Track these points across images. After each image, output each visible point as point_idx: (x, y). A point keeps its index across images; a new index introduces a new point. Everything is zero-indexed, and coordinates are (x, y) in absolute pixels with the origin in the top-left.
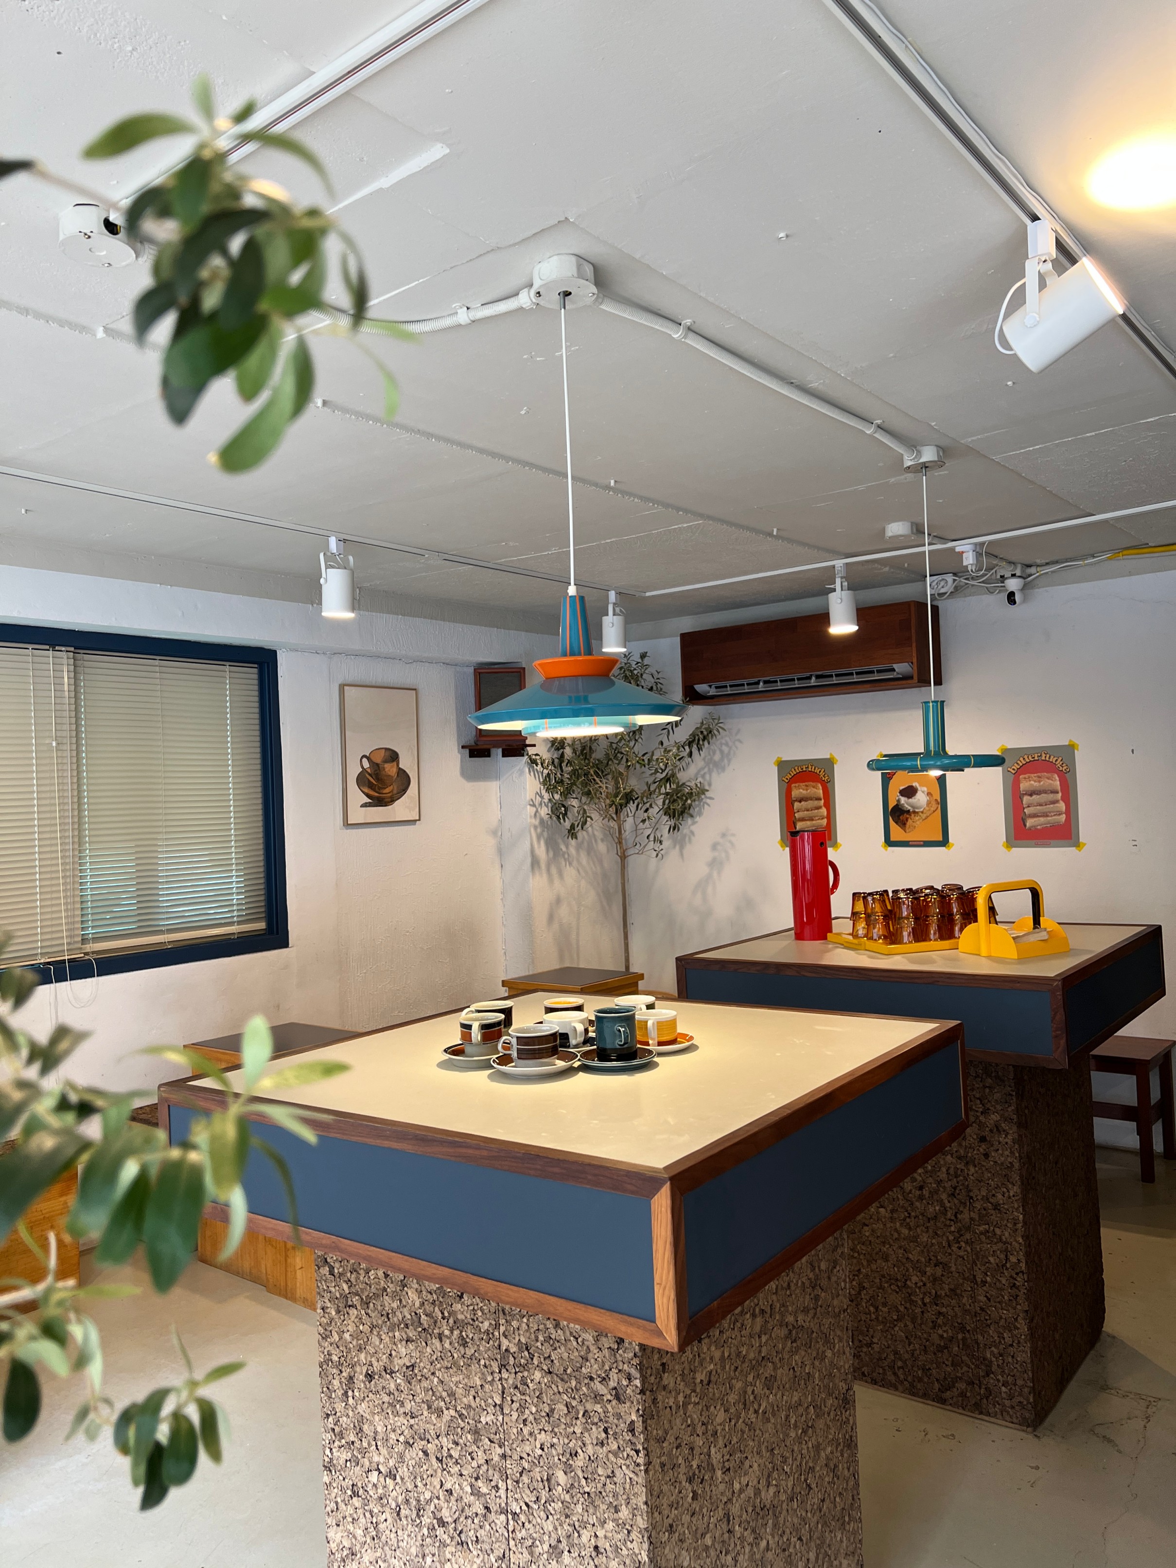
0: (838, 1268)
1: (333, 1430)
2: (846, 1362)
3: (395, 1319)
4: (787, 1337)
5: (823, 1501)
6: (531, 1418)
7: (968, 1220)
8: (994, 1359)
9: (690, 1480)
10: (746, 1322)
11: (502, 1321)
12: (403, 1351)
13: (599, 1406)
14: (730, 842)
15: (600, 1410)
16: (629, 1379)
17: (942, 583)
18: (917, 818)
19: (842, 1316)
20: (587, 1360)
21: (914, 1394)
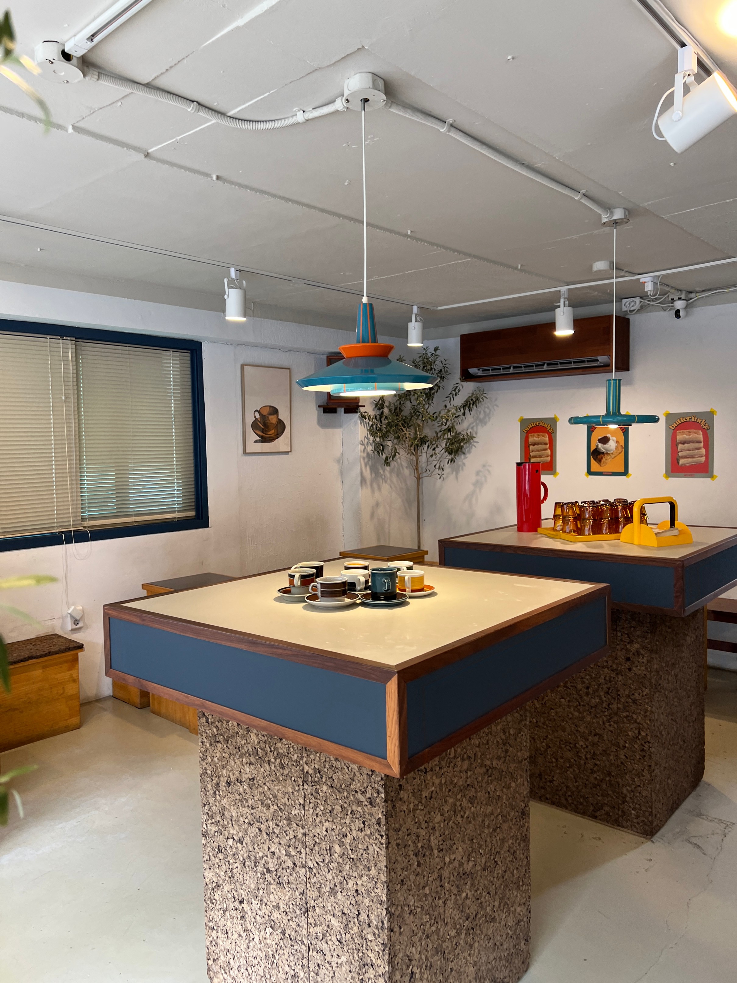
0: (522, 733)
1: (208, 813)
2: (525, 791)
3: (243, 751)
4: (485, 774)
5: (505, 872)
6: (321, 813)
7: (616, 709)
8: (628, 794)
9: (416, 855)
10: (457, 763)
11: (305, 755)
12: (248, 770)
13: (360, 808)
14: (488, 471)
15: (361, 811)
16: (378, 793)
17: (633, 304)
18: (608, 457)
19: (523, 763)
20: (354, 781)
21: (576, 812)
